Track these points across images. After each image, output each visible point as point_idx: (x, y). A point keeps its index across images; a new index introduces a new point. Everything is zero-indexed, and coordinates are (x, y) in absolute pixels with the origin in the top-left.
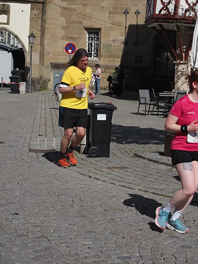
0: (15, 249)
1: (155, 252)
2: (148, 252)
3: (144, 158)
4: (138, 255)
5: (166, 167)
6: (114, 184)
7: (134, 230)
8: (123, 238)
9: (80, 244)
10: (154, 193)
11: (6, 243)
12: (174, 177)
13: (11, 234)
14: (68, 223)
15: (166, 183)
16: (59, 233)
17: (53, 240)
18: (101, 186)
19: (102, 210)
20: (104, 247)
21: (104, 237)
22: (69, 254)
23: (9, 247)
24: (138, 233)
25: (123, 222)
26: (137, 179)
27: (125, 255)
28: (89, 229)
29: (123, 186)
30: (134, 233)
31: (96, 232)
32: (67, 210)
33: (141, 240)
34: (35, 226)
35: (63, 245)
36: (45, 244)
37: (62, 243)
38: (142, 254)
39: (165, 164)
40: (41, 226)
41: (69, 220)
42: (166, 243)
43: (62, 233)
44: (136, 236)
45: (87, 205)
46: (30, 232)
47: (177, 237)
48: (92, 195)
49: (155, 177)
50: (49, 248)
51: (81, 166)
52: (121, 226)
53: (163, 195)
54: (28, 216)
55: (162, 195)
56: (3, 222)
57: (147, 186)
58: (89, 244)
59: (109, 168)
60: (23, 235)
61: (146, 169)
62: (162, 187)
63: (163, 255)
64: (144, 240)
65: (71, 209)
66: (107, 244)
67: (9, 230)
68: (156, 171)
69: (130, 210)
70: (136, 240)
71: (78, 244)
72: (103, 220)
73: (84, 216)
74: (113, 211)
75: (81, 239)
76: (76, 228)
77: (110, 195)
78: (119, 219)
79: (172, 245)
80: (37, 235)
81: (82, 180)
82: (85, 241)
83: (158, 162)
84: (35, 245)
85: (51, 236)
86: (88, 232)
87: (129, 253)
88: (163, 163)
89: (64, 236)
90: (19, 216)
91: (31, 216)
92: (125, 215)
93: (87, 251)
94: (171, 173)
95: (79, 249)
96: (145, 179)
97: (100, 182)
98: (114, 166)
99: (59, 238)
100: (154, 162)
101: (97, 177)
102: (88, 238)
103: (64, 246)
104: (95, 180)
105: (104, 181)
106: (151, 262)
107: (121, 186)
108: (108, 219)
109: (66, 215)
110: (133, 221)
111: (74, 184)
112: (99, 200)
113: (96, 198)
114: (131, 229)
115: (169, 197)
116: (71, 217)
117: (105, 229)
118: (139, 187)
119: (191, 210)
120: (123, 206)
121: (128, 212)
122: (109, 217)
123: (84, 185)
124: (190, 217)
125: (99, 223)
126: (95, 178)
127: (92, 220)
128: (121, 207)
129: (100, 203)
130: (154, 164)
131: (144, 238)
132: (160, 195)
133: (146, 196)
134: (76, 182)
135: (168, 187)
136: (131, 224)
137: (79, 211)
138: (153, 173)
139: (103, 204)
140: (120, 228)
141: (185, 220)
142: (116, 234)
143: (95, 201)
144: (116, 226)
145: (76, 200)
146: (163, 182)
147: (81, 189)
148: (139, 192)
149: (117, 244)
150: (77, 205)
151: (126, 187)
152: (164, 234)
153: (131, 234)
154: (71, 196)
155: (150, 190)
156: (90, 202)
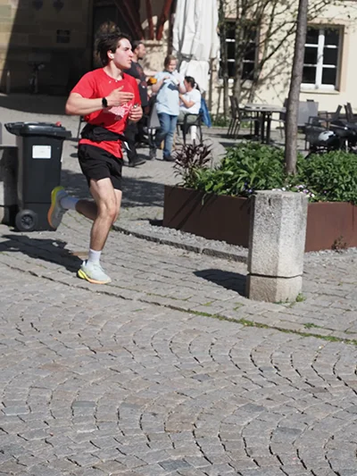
1: (234, 447)
2: (218, 447)
3: (127, 233)
4: (200, 455)
5: (175, 250)
6: (87, 289)
7: (169, 395)
8: (154, 414)
9: (70, 434)
10: (172, 308)
12: (198, 274)
15: (188, 284)
16: (18, 411)
17: (11, 428)
18: (63, 296)
19: (86, 351)
20: (122, 439)
21: (114, 414)
22: (57, 463)
24: (181, 401)
25: (139, 377)
26: (129, 277)
27: (175, 458)
28: (77, 398)
29: (107, 293)
30: (172, 403)
31: (93, 404)
32: (15, 353)
33: (192, 418)
35: (35, 439)
37: (32, 435)
38: (207, 453)
39: (172, 244)
41: (26, 376)
42: (246, 423)
43: (23, 410)
44: (179, 408)
45: (50, 338)
47: (260, 408)
48: (54, 316)
49: (163, 272)
50: (8, 448)
52: (139, 387)
53: (192, 312)
55: (189, 311)
57: (153, 292)
58: (89, 434)
61: (139, 254)
62: (184, 293)
63: (252, 452)
64: (199, 419)
65: (22, 350)
66: (126, 431)
68: (159, 259)
69: (143, 348)
70: (183, 418)
71: (65, 434)
72: (97, 374)
73: (55, 366)
74: (110, 352)
75: (69, 421)
76: (48, 396)
77: (90, 315)
78: (128, 371)
79: (258, 426)
81: (22, 283)
82: (78, 427)
83: (156, 240)
86: (76, 403)
87: (179, 452)
88: (167, 243)
89: (31, 416)
92: (138, 360)
93: (92, 452)
94: (187, 263)
95: (73, 447)
96: (144, 276)
97: (58, 287)
99: (20, 422)
100: (149, 239)
101: (49, 274)
102: (81, 419)
103: (38, 442)
104: (45, 280)
105: (65, 284)
106: (233, 471)
107: (102, 293)
108: (106, 371)
109: (17, 366)
110: (157, 374)
111: (8, 293)
112: (71, 326)
113: (64, 323)
114: (163, 394)
115: (204, 314)
116: (29, 370)
117: (108, 394)
118: (139, 295)
119: (260, 343)
120: (124, 339)
121: (141, 353)
122: (107, 367)
123: (29, 293)
124: (266, 360)
125: (92, 381)
126: (43, 277)
127: (75, 376)
128: (122, 342)
129: (75, 333)
130: (149, 243)
131: (197, 415)
132: (185, 311)
133: (161, 314)
134: (10, 287)
135: (195, 293)
136: (156, 380)
137: (40, 355)
138: (155, 262)
139: (83, 337)
140: (138, 391)
141: (259, 366)
142: (135, 406)
143: (64, 330)
144: (129, 386)
145: (25, 327)
146: (182, 283)
147: (26, 302)
148: (143, 306)
149: (148, 429)
150: (30, 339)
151: (113, 295)
152: (232, 403)
153: (167, 406)
154: (12, 320)
155: (163, 302)
156: (54, 331)
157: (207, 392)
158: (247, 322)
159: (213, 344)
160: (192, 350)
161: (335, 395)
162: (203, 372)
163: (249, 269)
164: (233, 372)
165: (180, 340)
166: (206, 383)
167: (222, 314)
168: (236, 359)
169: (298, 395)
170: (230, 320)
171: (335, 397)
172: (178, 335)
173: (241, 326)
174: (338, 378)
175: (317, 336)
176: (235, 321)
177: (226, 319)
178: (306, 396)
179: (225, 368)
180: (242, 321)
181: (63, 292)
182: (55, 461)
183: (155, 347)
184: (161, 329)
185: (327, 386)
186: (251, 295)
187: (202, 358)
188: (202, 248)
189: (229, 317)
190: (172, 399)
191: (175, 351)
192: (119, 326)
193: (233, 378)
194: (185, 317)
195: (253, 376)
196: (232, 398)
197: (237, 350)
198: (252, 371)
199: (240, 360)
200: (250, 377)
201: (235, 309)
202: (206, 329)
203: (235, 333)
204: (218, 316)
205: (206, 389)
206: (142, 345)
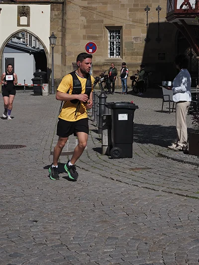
0: (32, 260)
1: (180, 258)
2: (172, 258)
3: (168, 158)
4: (162, 262)
5: (191, 166)
6: (137, 186)
7: (157, 235)
8: (146, 243)
9: (100, 252)
10: (178, 194)
11: (23, 253)
13: (29, 243)
14: (89, 229)
16: (79, 241)
17: (73, 248)
18: (123, 189)
19: (124, 214)
20: (125, 254)
21: (126, 243)
23: (26, 257)
24: (162, 237)
25: (146, 227)
26: (161, 180)
27: (148, 263)
28: (110, 236)
29: (146, 188)
30: (158, 238)
31: (117, 238)
32: (88, 216)
33: (164, 245)
34: (54, 233)
35: (83, 253)
36: (64, 253)
37: (82, 251)
38: (165, 261)
39: (190, 163)
40: (60, 233)
42: (191, 248)
43: (82, 241)
44: (160, 241)
45: (108, 209)
46: (49, 241)
48: (114, 199)
49: (179, 177)
50: (68, 257)
51: (103, 168)
52: (143, 231)
53: (188, 196)
54: (47, 222)
55: (187, 196)
56: (22, 231)
57: (171, 186)
58: (110, 252)
59: (132, 169)
60: (42, 243)
61: (171, 168)
62: (187, 187)
63: (188, 261)
64: (168, 246)
65: (92, 214)
66: (129, 251)
67: (27, 239)
68: (181, 171)
69: (154, 213)
70: (160, 245)
71: (98, 252)
72: (125, 225)
73: (105, 221)
74: (136, 215)
75: (102, 246)
76: (96, 235)
77: (133, 198)
78: (142, 224)
79: (197, 249)
80: (56, 244)
81: (104, 183)
82: (106, 248)
84: (53, 255)
85: (71, 244)
86: (109, 238)
87: (152, 260)
88: (188, 162)
89: (85, 243)
90: (38, 224)
91: (50, 223)
92: (148, 219)
93: (108, 259)
95: (99, 257)
96: (169, 179)
97: (122, 185)
98: (137, 167)
99: (79, 246)
101: (120, 178)
102: (108, 245)
103: (84, 255)
104: (117, 182)
105: (127, 183)
107: (144, 187)
108: (130, 224)
109: (87, 221)
110: (156, 225)
112: (121, 203)
113: (118, 202)
114: (154, 234)
115: (194, 197)
116: (92, 223)
117: (127, 234)
118: (163, 189)
120: (146, 209)
121: (151, 216)
122: (131, 222)
123: (106, 188)
125: (121, 228)
126: (117, 180)
127: (113, 226)
128: (144, 210)
129: (122, 206)
130: (178, 163)
131: (168, 244)
132: (185, 196)
133: (169, 198)
134: (98, 185)
135: (193, 187)
136: (154, 228)
137: (100, 216)
138: (178, 172)
139: (126, 208)
142: (139, 240)
143: (117, 205)
144: (139, 231)
145: (98, 204)
146: (188, 182)
147: (103, 192)
148: (164, 194)
149: (140, 250)
150: (98, 209)
151: (150, 188)
152: (188, 239)
153: (155, 239)
154: (92, 200)
155: (174, 192)
156: (112, 205)
159: (191, 212)
160: (180, 214)
162: (180, 225)
164: (196, 224)
165: (175, 210)
166: (179, 230)
179: (192, 223)
181: (124, 187)
182: (88, 263)
183: (160, 213)
184: (167, 205)
187: (182, 218)
190: (158, 236)
191: (170, 215)
192: (146, 203)
194: (183, 199)
196: (190, 237)
202: (191, 204)
205: (178, 232)
206: (154, 212)
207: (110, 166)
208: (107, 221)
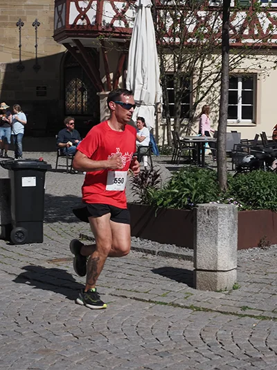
5: (136, 253)
6: (69, 287)
10: (136, 299)
12: (155, 271)
15: (147, 280)
18: (51, 294)
19: (70, 336)
25: (113, 356)
26: (102, 277)
32: (14, 342)
39: (134, 248)
41: (24, 359)
45: (41, 328)
48: (44, 311)
49: (127, 272)
51: (6, 260)
52: (113, 364)
53: (152, 302)
55: (150, 301)
57: (121, 287)
59: (51, 260)
62: (145, 287)
65: (20, 339)
68: (124, 261)
69: (115, 333)
72: (80, 355)
73: (47, 351)
74: (89, 337)
77: (73, 308)
78: (105, 351)
92: (111, 342)
94: (146, 264)
96: (113, 275)
98: (58, 257)
105: (52, 284)
108: (87, 353)
109: (17, 352)
110: (128, 353)
111: (7, 293)
112: (58, 318)
113: (52, 316)
115: (162, 303)
116: (27, 355)
118: (111, 291)
119: (207, 323)
120: (100, 326)
121: (114, 337)
122: (88, 350)
123: (24, 293)
124: (212, 337)
125: (76, 362)
127: (63, 358)
128: (99, 329)
129: (61, 323)
132: (147, 301)
133: (127, 304)
134: (8, 289)
135: (154, 286)
136: (127, 358)
137: (34, 343)
138: (121, 264)
139: (68, 326)
140: (113, 368)
141: (207, 343)
143: (52, 321)
144: (105, 364)
145: (22, 321)
146: (143, 279)
147: (21, 301)
148: (114, 299)
150: (26, 330)
154: (11, 315)
155: (129, 295)
156: (45, 323)
157: (168, 365)
158: (195, 307)
159: (170, 327)
160: (155, 332)
161: (268, 363)
162: (163, 350)
163: (195, 266)
164: (186, 349)
165: (143, 325)
166: (166, 359)
167: (176, 302)
168: (189, 338)
169: (240, 364)
170: (182, 307)
171: (268, 365)
172: (143, 321)
173: (191, 311)
174: (270, 349)
175: (251, 316)
176: (186, 307)
177: (179, 306)
178: (246, 365)
179: (180, 345)
180: (191, 307)
183: (125, 332)
184: (129, 317)
185: (261, 356)
186: (198, 286)
187: (162, 338)
188: (157, 251)
189: (182, 304)
191: (140, 334)
192: (95, 316)
193: (188, 353)
194: (147, 306)
195: (204, 351)
197: (189, 331)
198: (202, 347)
199: (192, 338)
200: (201, 352)
201: (186, 298)
202: (164, 315)
203: (186, 317)
204: (173, 304)
205: (166, 363)
206: (114, 330)
207: (15, 256)
208: (50, 350)
